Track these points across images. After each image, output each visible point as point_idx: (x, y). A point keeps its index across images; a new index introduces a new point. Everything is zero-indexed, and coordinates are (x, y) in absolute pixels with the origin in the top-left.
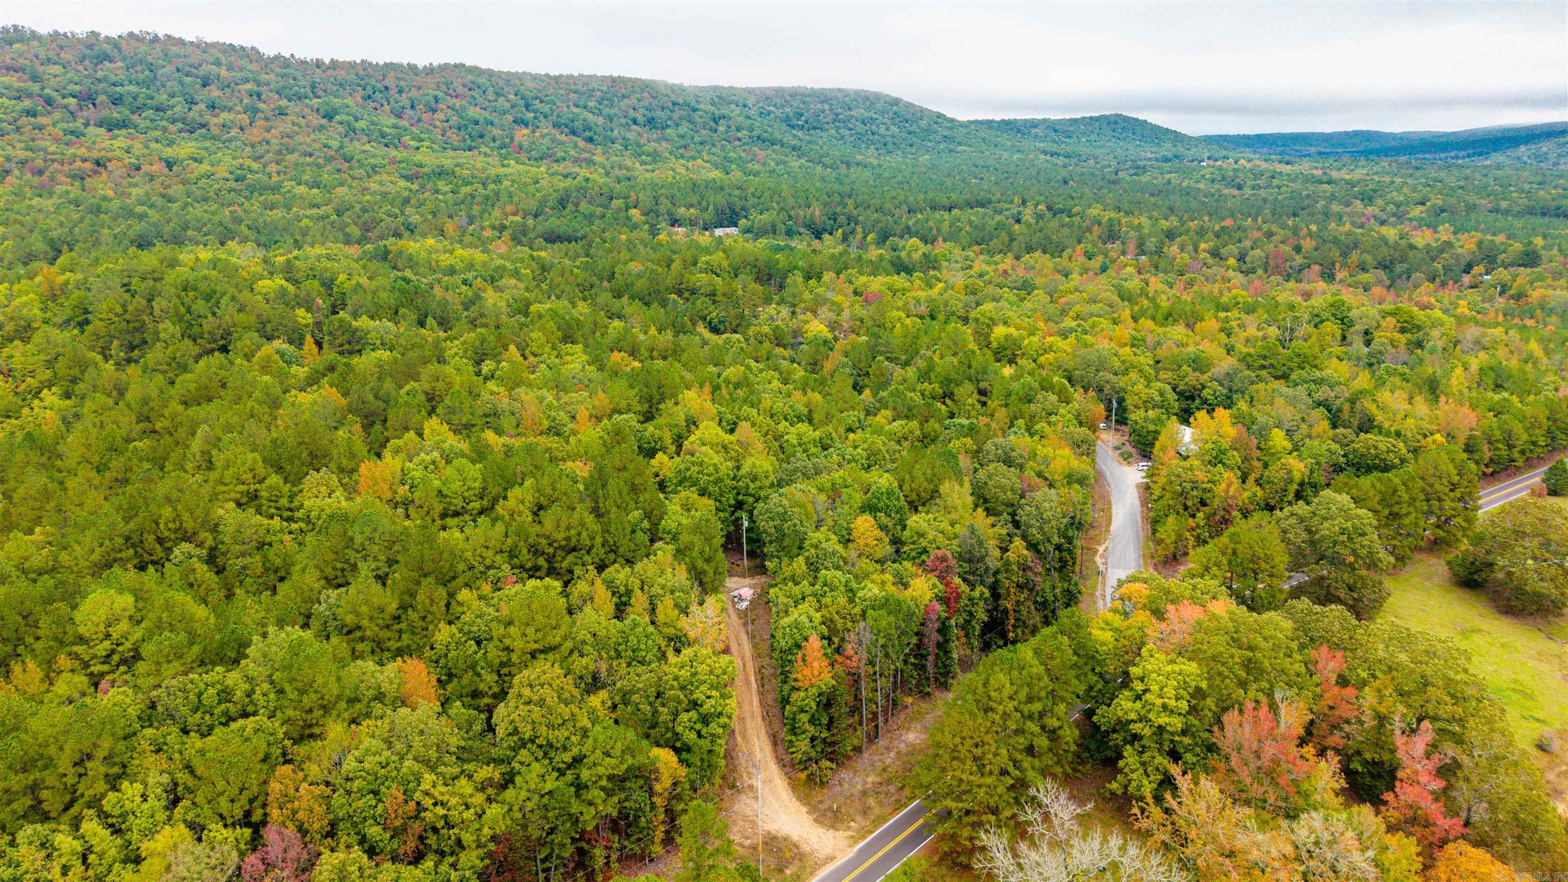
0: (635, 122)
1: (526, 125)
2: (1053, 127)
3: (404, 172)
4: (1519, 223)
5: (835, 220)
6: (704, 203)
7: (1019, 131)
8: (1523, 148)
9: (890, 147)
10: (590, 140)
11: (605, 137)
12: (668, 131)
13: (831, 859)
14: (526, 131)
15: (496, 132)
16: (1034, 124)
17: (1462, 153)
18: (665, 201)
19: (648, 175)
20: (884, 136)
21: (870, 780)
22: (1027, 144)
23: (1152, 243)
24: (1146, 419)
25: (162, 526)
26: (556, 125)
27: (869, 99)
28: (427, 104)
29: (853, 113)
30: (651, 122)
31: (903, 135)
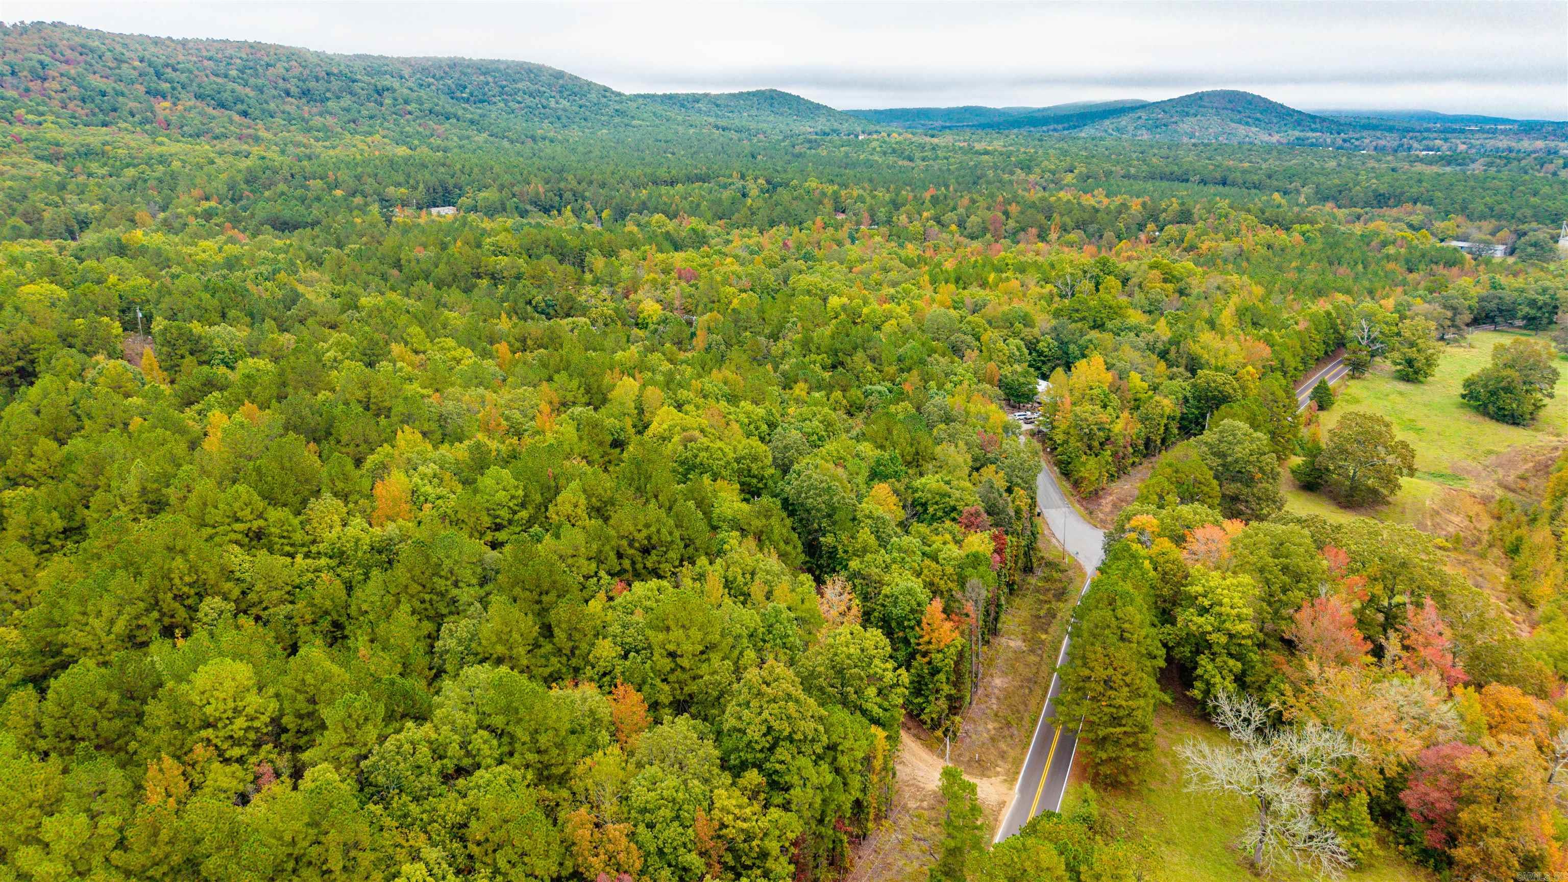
0: (288, 94)
1: (164, 97)
2: (715, 102)
3: (40, 153)
4: (1149, 185)
5: (561, 196)
6: (412, 181)
7: (683, 106)
8: (1107, 122)
9: (564, 120)
10: (245, 114)
11: (263, 111)
12: (329, 103)
13: (1002, 804)
14: (166, 104)
15: (132, 105)
16: (696, 99)
17: (1060, 127)
18: (370, 180)
19: (331, 152)
20: (555, 110)
21: (990, 726)
22: (695, 118)
23: (882, 213)
24: (1013, 373)
25: (177, 581)
26: (198, 97)
27: (531, 72)
28: (32, 71)
29: (520, 85)
30: (305, 93)
31: (576, 108)
